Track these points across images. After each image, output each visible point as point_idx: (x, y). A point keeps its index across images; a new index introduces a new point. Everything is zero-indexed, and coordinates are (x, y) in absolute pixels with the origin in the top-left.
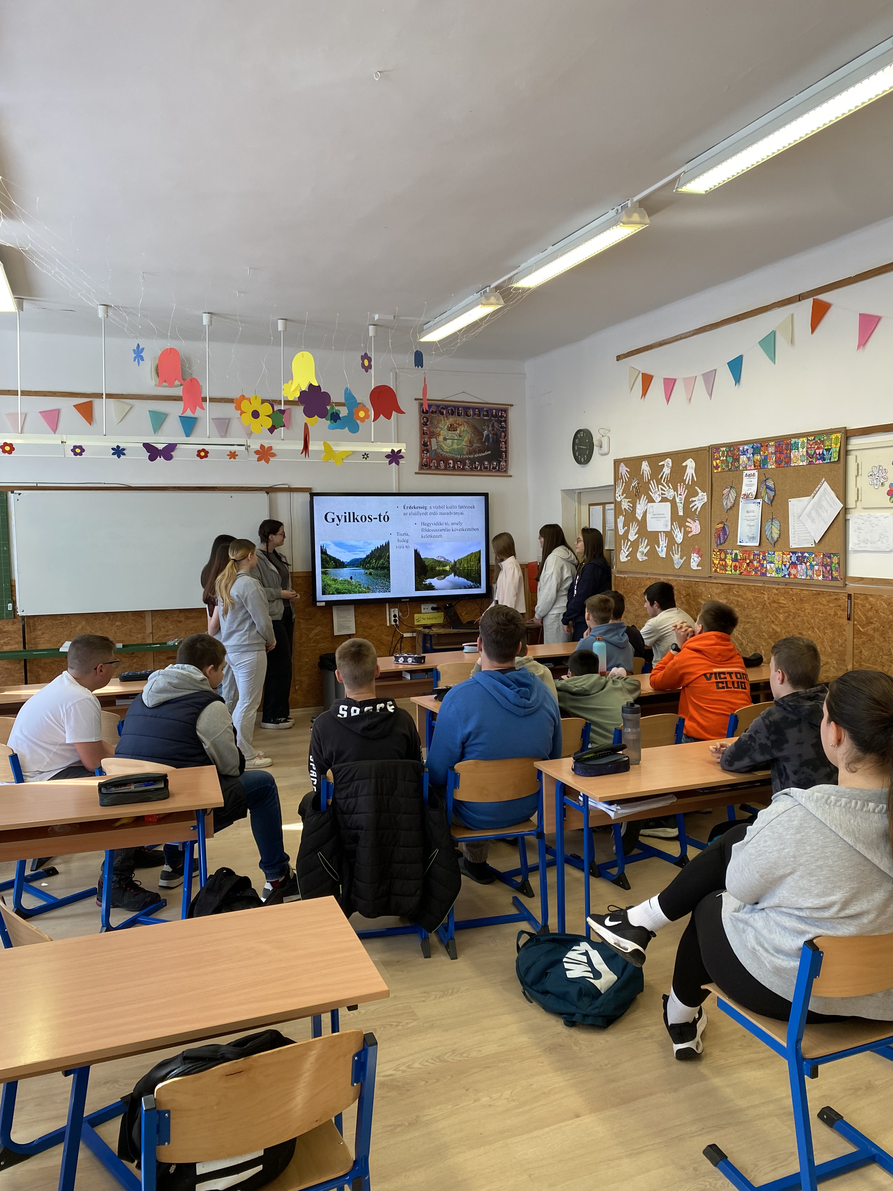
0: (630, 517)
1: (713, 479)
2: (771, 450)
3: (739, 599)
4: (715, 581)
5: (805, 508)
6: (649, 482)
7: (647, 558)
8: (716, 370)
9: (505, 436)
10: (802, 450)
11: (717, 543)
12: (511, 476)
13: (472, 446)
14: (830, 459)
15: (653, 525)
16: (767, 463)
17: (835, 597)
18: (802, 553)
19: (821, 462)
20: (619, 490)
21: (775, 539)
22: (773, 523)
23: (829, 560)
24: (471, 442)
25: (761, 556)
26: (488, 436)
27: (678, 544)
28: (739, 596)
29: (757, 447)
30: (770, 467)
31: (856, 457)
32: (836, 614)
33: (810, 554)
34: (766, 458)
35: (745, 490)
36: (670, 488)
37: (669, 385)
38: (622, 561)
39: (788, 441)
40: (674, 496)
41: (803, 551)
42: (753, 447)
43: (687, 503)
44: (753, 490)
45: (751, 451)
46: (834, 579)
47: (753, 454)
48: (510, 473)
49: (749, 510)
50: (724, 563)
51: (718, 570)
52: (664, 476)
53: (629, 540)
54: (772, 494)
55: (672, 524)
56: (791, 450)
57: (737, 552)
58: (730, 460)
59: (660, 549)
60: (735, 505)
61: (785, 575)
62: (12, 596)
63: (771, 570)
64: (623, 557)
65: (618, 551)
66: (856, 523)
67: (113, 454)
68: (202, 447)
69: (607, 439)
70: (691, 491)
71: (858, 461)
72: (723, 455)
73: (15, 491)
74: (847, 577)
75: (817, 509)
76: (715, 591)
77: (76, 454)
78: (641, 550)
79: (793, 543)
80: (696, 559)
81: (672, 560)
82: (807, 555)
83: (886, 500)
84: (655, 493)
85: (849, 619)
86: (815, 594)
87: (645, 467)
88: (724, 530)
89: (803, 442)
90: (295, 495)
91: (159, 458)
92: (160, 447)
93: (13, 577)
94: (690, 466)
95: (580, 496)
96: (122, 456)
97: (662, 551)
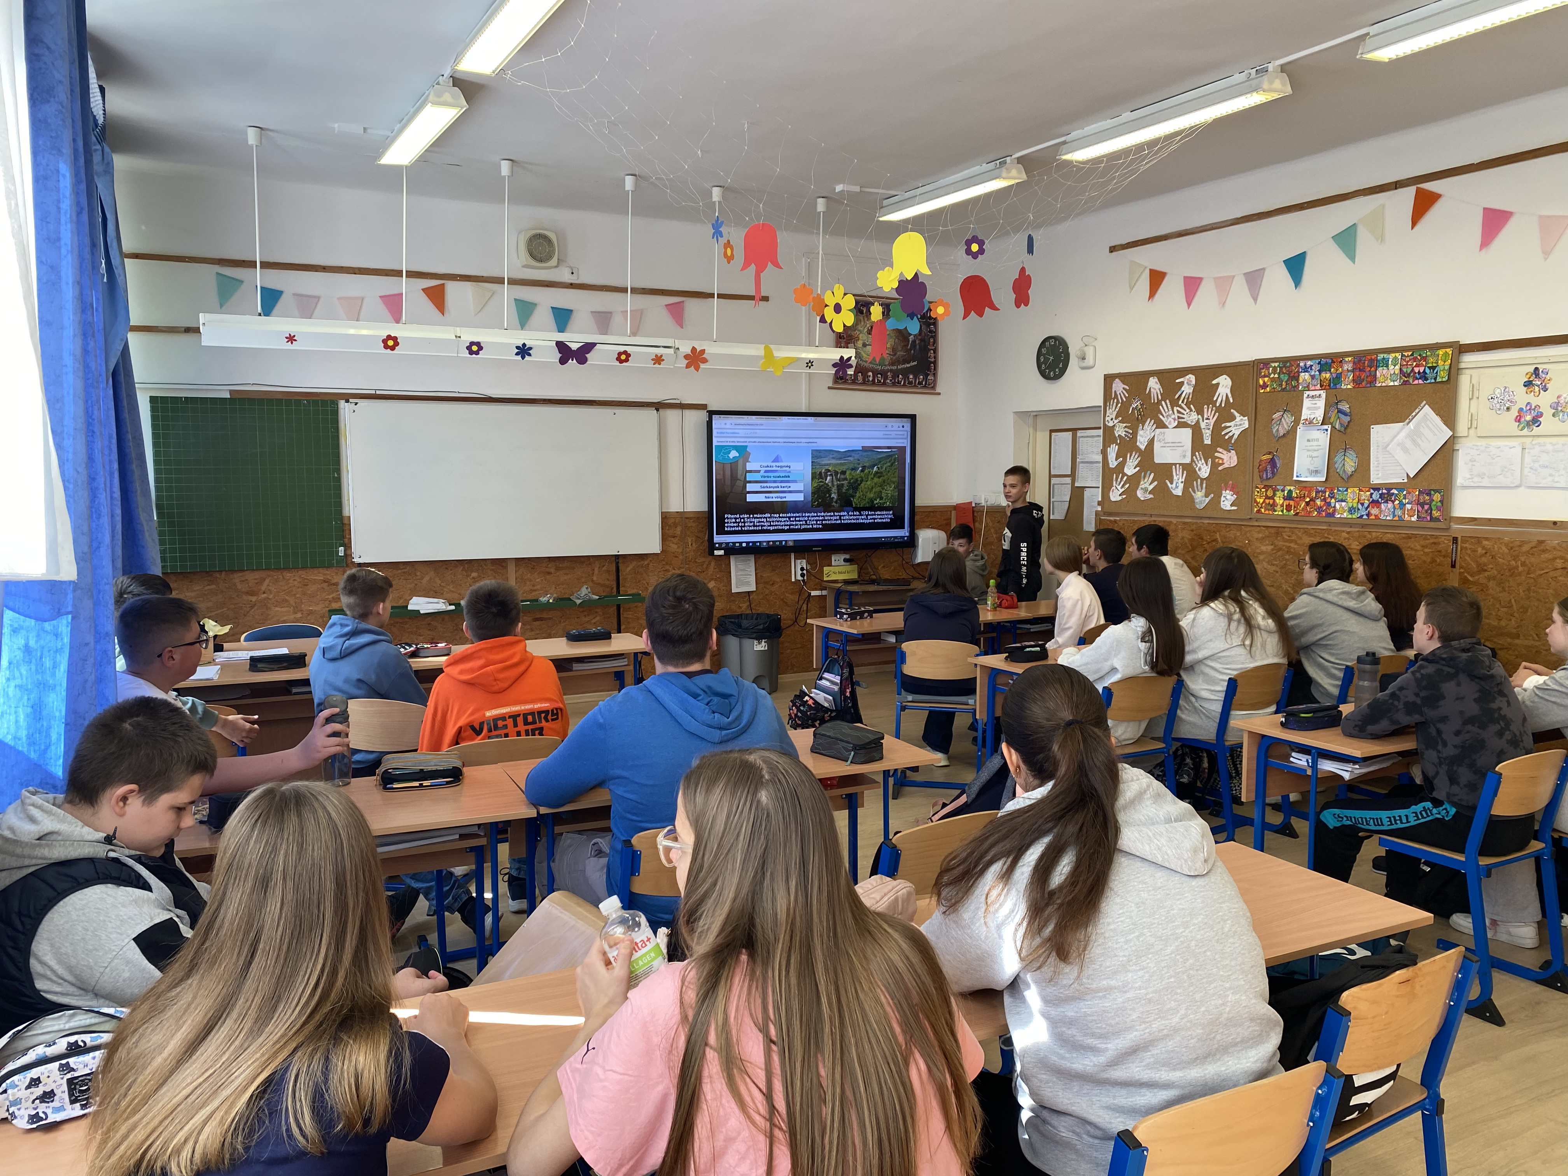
0: (1127, 446)
1: (1258, 401)
2: (1348, 366)
3: (1292, 545)
4: (1257, 524)
5: (1396, 436)
6: (1159, 402)
7: (1151, 496)
8: (1264, 269)
9: (935, 342)
10: (1392, 367)
11: (1261, 477)
12: (939, 394)
13: (896, 354)
14: (1435, 379)
15: (1162, 456)
16: (1340, 382)
17: (1432, 541)
18: (1389, 490)
19: (1421, 381)
20: (1112, 413)
21: (1350, 473)
22: (1347, 454)
23: (1427, 498)
24: (894, 350)
25: (1327, 493)
26: (914, 341)
27: (1202, 480)
28: (1291, 541)
29: (1326, 363)
30: (1343, 387)
31: (1471, 376)
32: (1433, 561)
33: (1401, 490)
34: (1339, 376)
35: (1306, 414)
36: (1191, 410)
37: (1192, 285)
38: (1113, 499)
39: (1373, 357)
40: (1198, 422)
41: (1389, 487)
42: (1319, 363)
43: (1217, 429)
44: (1319, 414)
45: (1316, 367)
46: (1432, 519)
47: (1320, 371)
48: (938, 390)
49: (1310, 438)
50: (1271, 501)
51: (1263, 510)
52: (1183, 395)
53: (1124, 474)
54: (1346, 419)
55: (1193, 454)
56: (1377, 367)
57: (1292, 488)
58: (1285, 378)
59: (1174, 485)
60: (1291, 434)
61: (1361, 516)
62: (344, 537)
63: (1342, 511)
64: (1115, 496)
65: (1106, 487)
66: (1467, 454)
67: (517, 354)
68: (622, 349)
69: (1092, 348)
70: (1224, 415)
71: (1474, 382)
72: (1274, 372)
73: (351, 400)
74: (1451, 518)
75: (1414, 437)
76: (1256, 535)
77: (471, 353)
78: (1143, 486)
79: (1376, 478)
80: (1229, 497)
81: (1192, 499)
82: (1396, 492)
83: (1513, 427)
84: (1169, 416)
85: (1453, 566)
86: (1404, 538)
87: (1154, 384)
88: (1272, 462)
89: (1395, 358)
90: (688, 413)
91: (570, 361)
92: (574, 346)
93: (346, 513)
94: (1224, 385)
95: (1039, 420)
96: (527, 358)
97: (1177, 487)
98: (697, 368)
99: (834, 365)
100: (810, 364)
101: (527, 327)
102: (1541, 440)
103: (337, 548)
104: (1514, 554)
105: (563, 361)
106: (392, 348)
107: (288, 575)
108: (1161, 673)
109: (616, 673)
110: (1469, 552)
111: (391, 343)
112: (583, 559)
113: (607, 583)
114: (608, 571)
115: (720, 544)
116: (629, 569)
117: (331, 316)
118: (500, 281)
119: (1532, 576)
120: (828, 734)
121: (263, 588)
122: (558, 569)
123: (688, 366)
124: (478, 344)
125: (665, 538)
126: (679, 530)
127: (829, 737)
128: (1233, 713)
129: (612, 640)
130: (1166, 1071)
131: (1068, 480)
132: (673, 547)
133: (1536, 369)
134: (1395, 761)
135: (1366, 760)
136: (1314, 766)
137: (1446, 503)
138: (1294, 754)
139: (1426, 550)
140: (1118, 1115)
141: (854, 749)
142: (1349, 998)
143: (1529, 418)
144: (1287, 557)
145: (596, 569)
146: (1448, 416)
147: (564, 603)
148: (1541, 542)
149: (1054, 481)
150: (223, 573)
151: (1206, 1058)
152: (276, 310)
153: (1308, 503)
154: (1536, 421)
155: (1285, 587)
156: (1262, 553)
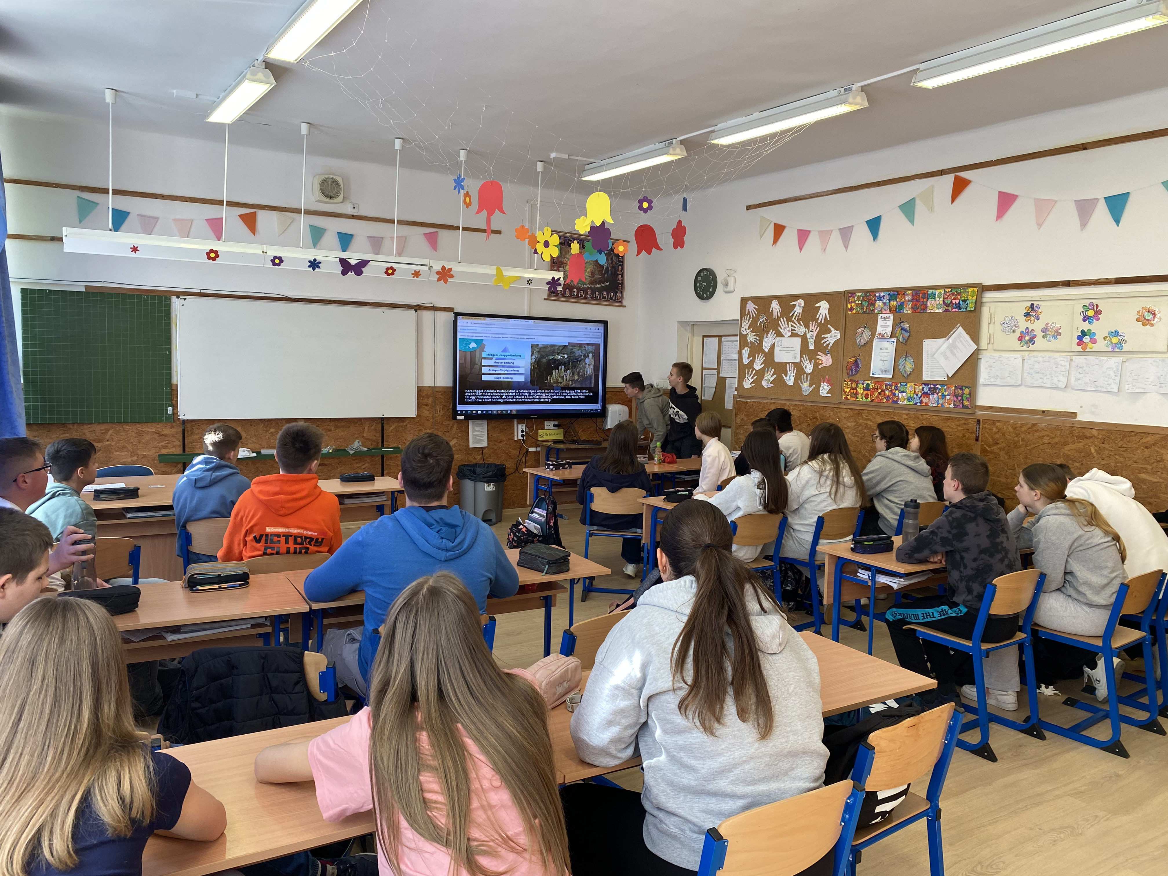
0: (756, 349)
1: (847, 320)
2: (908, 297)
3: (869, 422)
4: (844, 407)
5: (940, 348)
6: (779, 319)
7: (772, 385)
8: (852, 226)
9: (622, 269)
10: (938, 299)
11: (848, 374)
12: (625, 307)
13: (593, 277)
14: (966, 308)
15: (780, 356)
16: (903, 308)
17: (963, 422)
18: (935, 385)
19: (957, 310)
20: (746, 325)
21: (909, 373)
22: (907, 359)
23: (960, 391)
24: (593, 273)
25: (893, 387)
26: (607, 268)
27: (807, 375)
28: (868, 420)
29: (894, 294)
30: (905, 312)
31: (990, 308)
32: (964, 436)
33: (943, 386)
34: (902, 304)
35: (879, 330)
36: (801, 325)
37: (803, 236)
38: (745, 386)
39: (925, 292)
40: (805, 333)
41: (935, 383)
42: (889, 294)
43: (818, 339)
44: (889, 330)
45: (887, 297)
46: (964, 407)
47: (889, 300)
48: (624, 304)
49: (883, 347)
50: (855, 391)
51: (849, 397)
52: (795, 314)
53: (753, 369)
54: (907, 335)
55: (801, 356)
56: (928, 299)
57: (869, 382)
58: (866, 304)
59: (788, 378)
60: (870, 343)
61: (916, 403)
62: (172, 400)
63: (903, 399)
64: (747, 384)
65: (741, 378)
66: (987, 362)
67: (309, 266)
68: (389, 265)
69: (733, 278)
70: (824, 329)
71: (991, 311)
72: (858, 299)
73: (181, 297)
74: (976, 406)
75: (952, 348)
76: (844, 415)
77: (274, 264)
78: (766, 378)
79: (926, 377)
80: (825, 387)
81: (800, 388)
82: (939, 387)
83: (1017, 344)
84: (785, 329)
85: (977, 440)
86: (945, 419)
87: (775, 305)
88: (856, 363)
89: (940, 292)
90: (439, 314)
91: (350, 273)
92: (353, 262)
93: (174, 382)
94: (824, 307)
95: (695, 328)
96: (317, 270)
97: (790, 379)
98: (446, 282)
99: (548, 283)
100: (530, 281)
101: (318, 246)
102: (1035, 354)
103: (167, 408)
104: (1017, 432)
105: (344, 273)
106: (214, 259)
107: (127, 427)
108: (771, 512)
109: (377, 506)
110: (987, 430)
111: (213, 255)
112: (356, 420)
113: (374, 438)
114: (375, 430)
115: (461, 411)
116: (391, 428)
117: (166, 233)
118: (298, 211)
119: (1028, 448)
120: (530, 552)
121: (107, 437)
122: (337, 427)
123: (439, 280)
124: (280, 258)
125: (419, 406)
126: (430, 401)
127: (531, 554)
128: (821, 541)
129: (375, 481)
130: (743, 786)
131: (715, 372)
132: (426, 413)
133: (1032, 304)
134: (929, 576)
135: (908, 575)
136: (873, 579)
137: (972, 396)
138: (860, 571)
139: (960, 428)
140: (709, 816)
141: (549, 563)
142: (874, 738)
143: (1027, 338)
144: (865, 431)
145: (366, 428)
146: (974, 334)
147: (340, 453)
148: (1034, 425)
149: (705, 372)
150: (75, 426)
151: (771, 778)
152: (124, 227)
153: (880, 393)
154: (1032, 340)
155: (863, 452)
156: (848, 427)
